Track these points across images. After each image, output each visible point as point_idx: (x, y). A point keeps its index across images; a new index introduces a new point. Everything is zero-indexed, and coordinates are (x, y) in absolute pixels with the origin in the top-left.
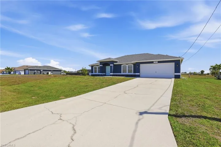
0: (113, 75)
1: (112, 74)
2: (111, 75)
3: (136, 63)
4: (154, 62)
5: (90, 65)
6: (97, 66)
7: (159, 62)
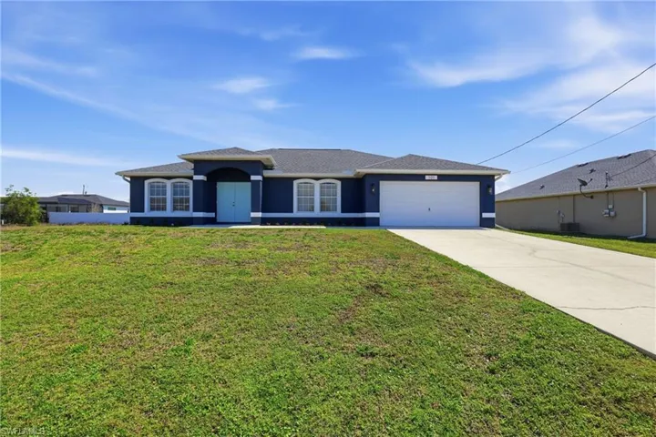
0: (264, 221)
1: (259, 215)
2: (254, 221)
3: (367, 175)
4: (427, 178)
5: (123, 175)
6: (169, 178)
7: (442, 178)
